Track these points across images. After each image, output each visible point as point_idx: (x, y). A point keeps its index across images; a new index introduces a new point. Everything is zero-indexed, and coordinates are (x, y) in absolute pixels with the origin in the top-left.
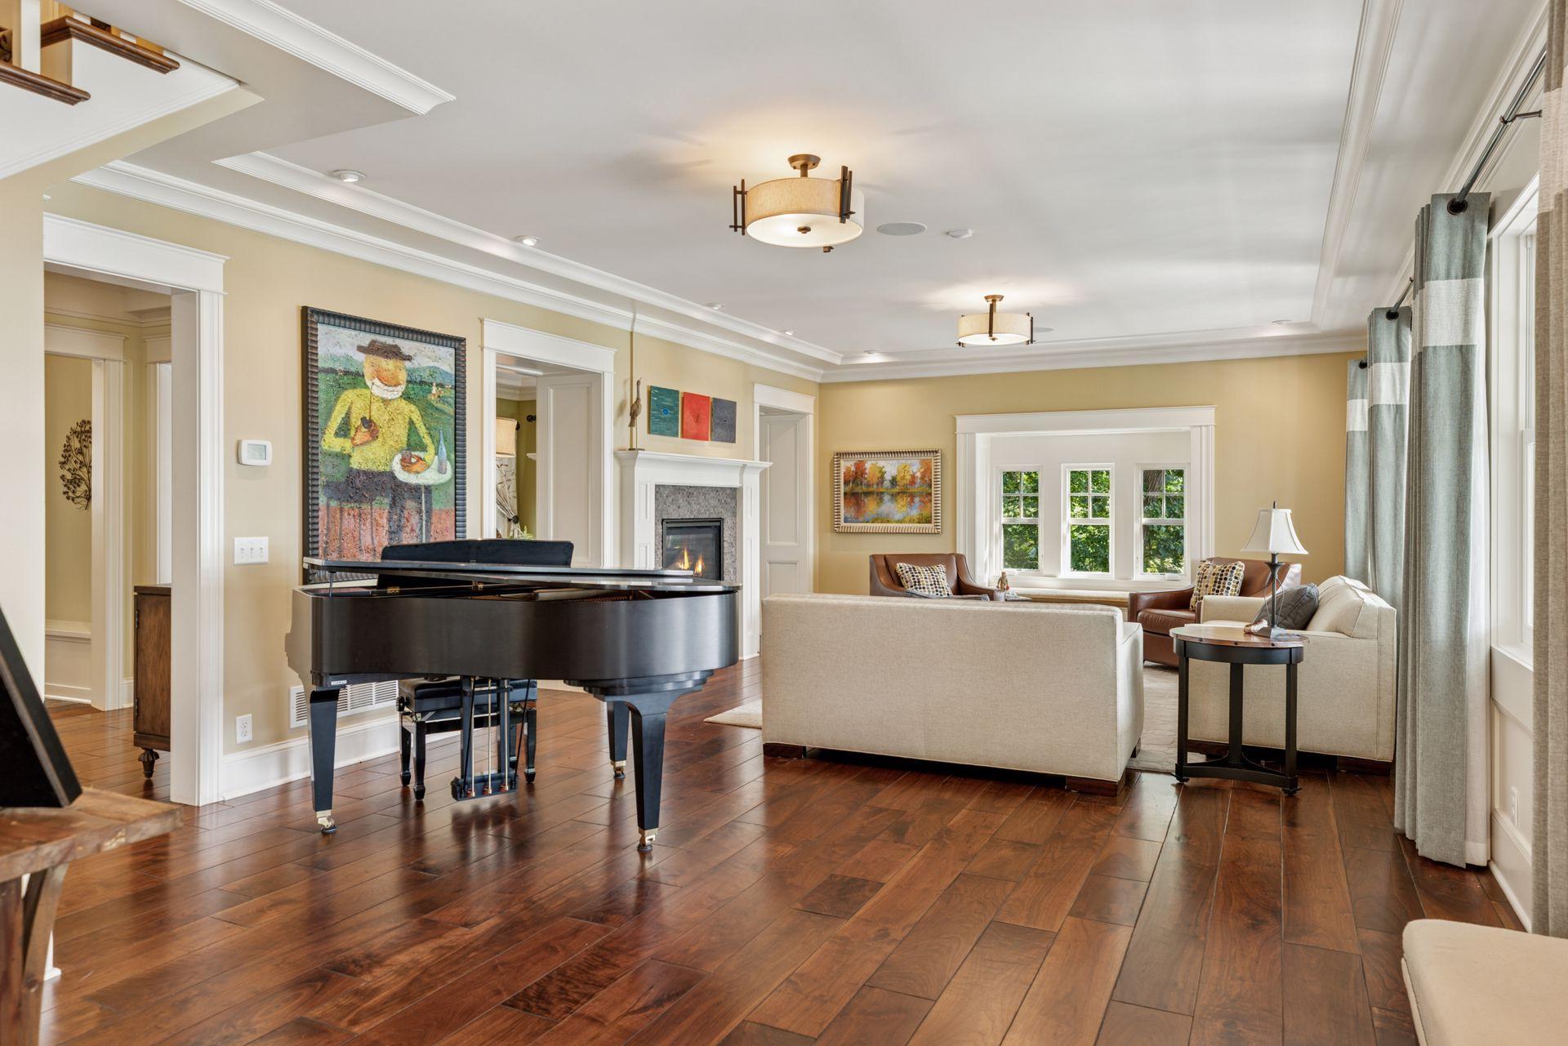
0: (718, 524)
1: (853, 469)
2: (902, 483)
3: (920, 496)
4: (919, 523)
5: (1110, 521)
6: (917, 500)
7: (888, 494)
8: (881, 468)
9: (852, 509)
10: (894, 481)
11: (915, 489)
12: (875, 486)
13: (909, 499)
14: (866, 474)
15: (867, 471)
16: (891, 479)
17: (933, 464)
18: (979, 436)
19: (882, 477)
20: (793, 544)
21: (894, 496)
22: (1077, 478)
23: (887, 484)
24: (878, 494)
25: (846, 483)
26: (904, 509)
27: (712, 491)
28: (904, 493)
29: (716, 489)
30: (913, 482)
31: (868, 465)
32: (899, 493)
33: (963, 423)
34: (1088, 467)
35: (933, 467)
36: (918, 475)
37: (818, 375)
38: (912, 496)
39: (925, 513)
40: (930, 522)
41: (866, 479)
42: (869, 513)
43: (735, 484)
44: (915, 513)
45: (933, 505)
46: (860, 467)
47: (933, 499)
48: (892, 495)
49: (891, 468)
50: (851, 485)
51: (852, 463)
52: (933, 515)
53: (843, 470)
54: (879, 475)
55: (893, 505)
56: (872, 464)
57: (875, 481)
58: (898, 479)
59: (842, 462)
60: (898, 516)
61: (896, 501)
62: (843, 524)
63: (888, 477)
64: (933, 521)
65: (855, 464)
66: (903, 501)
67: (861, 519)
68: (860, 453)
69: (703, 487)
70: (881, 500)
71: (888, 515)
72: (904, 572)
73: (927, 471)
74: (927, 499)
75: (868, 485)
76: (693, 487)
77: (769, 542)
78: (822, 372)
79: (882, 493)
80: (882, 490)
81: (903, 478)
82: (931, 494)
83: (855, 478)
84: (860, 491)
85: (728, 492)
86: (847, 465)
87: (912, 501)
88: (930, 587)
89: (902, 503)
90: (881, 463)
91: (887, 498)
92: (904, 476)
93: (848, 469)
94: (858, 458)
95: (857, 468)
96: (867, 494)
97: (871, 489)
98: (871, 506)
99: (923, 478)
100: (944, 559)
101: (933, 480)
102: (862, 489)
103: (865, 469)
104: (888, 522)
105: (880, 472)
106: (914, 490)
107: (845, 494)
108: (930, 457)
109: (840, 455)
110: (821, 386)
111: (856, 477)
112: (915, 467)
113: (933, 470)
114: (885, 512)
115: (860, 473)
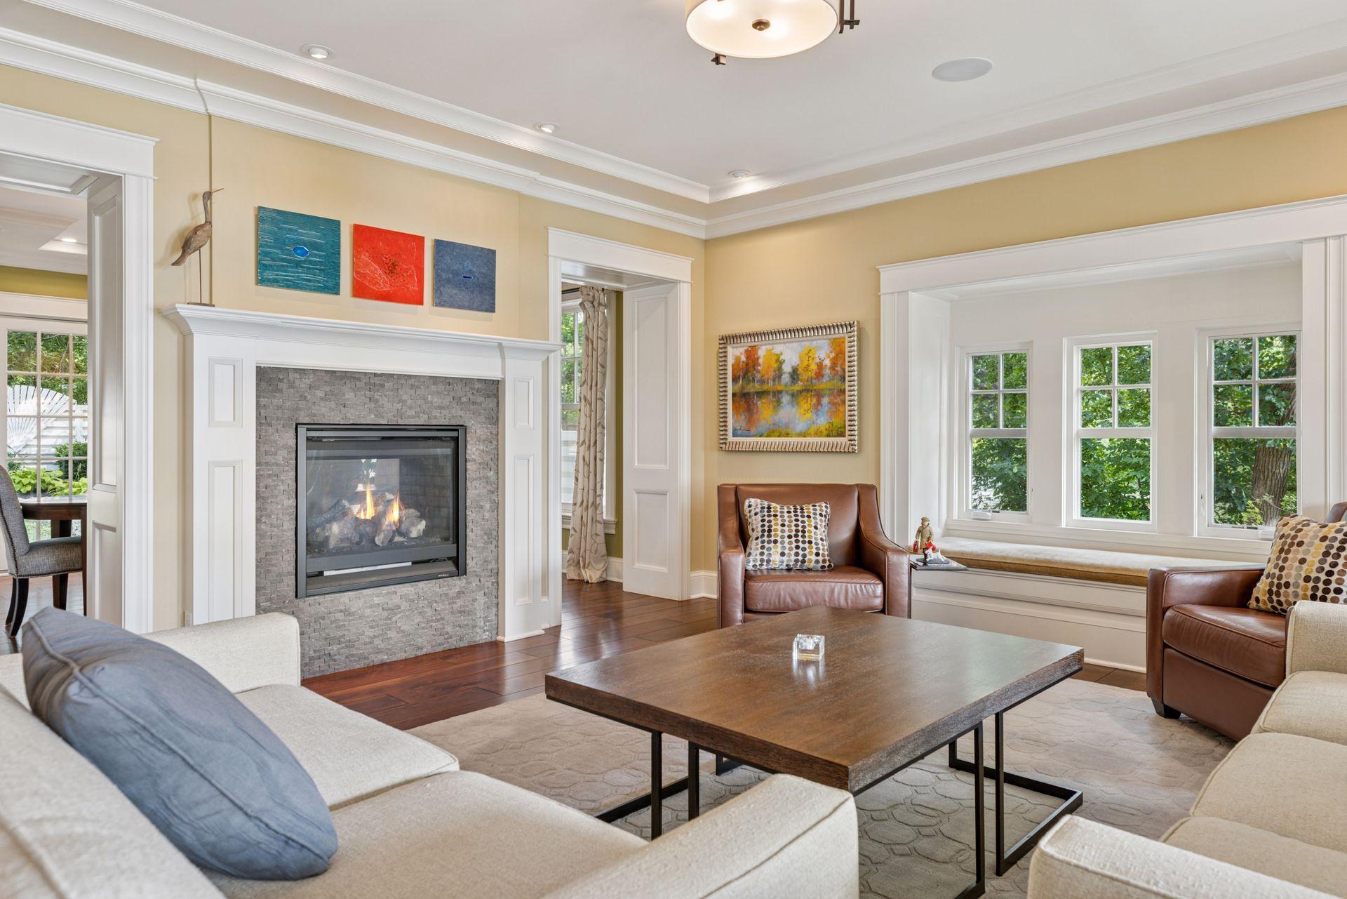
0: (454, 434)
1: (743, 358)
2: (804, 376)
3: (830, 395)
4: (828, 436)
5: (1148, 432)
6: (825, 401)
7: (787, 392)
8: (778, 356)
9: (743, 417)
10: (795, 375)
11: (824, 384)
12: (771, 383)
13: (814, 400)
14: (760, 365)
15: (761, 361)
16: (791, 370)
17: (847, 344)
18: (914, 296)
19: (780, 369)
20: (662, 467)
21: (795, 396)
22: (1096, 360)
23: (786, 378)
24: (774, 393)
25: (735, 379)
26: (809, 415)
27: (435, 384)
28: (808, 391)
29: (435, 380)
30: (819, 375)
31: (762, 353)
32: (801, 392)
33: (890, 276)
34: (1114, 341)
35: (847, 349)
36: (827, 362)
37: (697, 228)
38: (819, 395)
39: (836, 421)
40: (842, 435)
41: (758, 372)
42: (763, 423)
43: (493, 373)
44: (823, 421)
45: (848, 408)
46: (751, 354)
47: (847, 398)
48: (793, 395)
49: (791, 354)
50: (741, 382)
51: (742, 350)
52: (847, 423)
53: (730, 361)
54: (776, 366)
55: (794, 410)
56: (767, 350)
57: (771, 374)
58: (800, 371)
59: (730, 349)
60: (800, 427)
61: (798, 404)
62: (730, 438)
63: (787, 368)
64: (847, 433)
65: (746, 351)
66: (807, 404)
67: (753, 431)
68: (754, 335)
69: (410, 377)
70: (779, 402)
71: (787, 426)
72: (753, 513)
73: (839, 357)
74: (838, 400)
75: (762, 382)
76: (382, 375)
77: (636, 464)
78: (704, 222)
79: (780, 392)
80: (780, 388)
81: (807, 368)
82: (844, 392)
83: (747, 372)
84: (752, 390)
85: (477, 386)
86: (736, 353)
87: (819, 403)
88: (787, 540)
89: (806, 406)
90: (778, 349)
91: (786, 399)
92: (808, 366)
93: (737, 359)
94: (748, 343)
95: (747, 358)
96: (761, 394)
97: (765, 387)
98: (765, 413)
99: (833, 367)
100: (834, 493)
101: (847, 369)
102: (754, 387)
103: (758, 358)
104: (787, 435)
105: (777, 360)
106: (822, 386)
107: (734, 395)
108: (842, 333)
109: (726, 340)
110: (707, 243)
111: (746, 370)
112: (823, 352)
113: (847, 354)
114: (784, 421)
115: (751, 365)
